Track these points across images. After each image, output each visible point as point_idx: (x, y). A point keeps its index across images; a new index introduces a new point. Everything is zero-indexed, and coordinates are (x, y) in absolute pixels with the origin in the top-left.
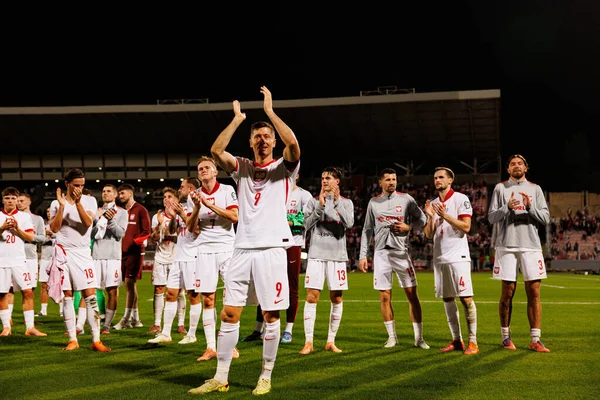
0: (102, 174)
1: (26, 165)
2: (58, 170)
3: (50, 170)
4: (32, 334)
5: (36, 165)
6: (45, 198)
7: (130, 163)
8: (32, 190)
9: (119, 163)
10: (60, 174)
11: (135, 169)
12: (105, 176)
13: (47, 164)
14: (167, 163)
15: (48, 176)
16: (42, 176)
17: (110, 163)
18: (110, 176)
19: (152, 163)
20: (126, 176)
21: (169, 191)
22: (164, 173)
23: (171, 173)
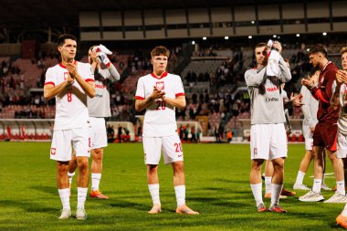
0: (255, 28)
2: (206, 25)
3: (197, 26)
4: (183, 212)
5: (181, 20)
6: (193, 58)
7: (287, 15)
8: (177, 51)
9: (274, 15)
10: (208, 30)
11: (292, 22)
12: (258, 31)
13: (194, 19)
15: (195, 33)
16: (189, 33)
17: (265, 16)
18: (264, 30)
19: (312, 14)
22: (328, 25)
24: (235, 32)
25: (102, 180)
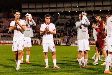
0: (78, 9)
1: (51, 6)
2: (62, 8)
3: (59, 8)
4: (56, 68)
5: (54, 6)
6: (58, 18)
8: (53, 16)
9: (84, 4)
11: (90, 6)
14: (103, 4)
15: (59, 10)
16: (57, 10)
17: (81, 5)
18: (81, 9)
19: (97, 4)
20: (87, 9)
21: (108, 16)
22: (102, 7)
23: (104, 7)
24: (72, 10)
25: (30, 57)
